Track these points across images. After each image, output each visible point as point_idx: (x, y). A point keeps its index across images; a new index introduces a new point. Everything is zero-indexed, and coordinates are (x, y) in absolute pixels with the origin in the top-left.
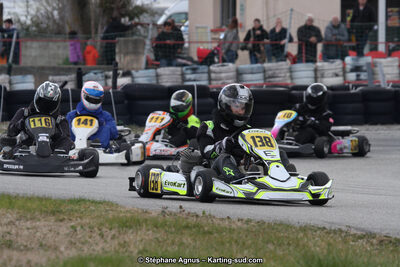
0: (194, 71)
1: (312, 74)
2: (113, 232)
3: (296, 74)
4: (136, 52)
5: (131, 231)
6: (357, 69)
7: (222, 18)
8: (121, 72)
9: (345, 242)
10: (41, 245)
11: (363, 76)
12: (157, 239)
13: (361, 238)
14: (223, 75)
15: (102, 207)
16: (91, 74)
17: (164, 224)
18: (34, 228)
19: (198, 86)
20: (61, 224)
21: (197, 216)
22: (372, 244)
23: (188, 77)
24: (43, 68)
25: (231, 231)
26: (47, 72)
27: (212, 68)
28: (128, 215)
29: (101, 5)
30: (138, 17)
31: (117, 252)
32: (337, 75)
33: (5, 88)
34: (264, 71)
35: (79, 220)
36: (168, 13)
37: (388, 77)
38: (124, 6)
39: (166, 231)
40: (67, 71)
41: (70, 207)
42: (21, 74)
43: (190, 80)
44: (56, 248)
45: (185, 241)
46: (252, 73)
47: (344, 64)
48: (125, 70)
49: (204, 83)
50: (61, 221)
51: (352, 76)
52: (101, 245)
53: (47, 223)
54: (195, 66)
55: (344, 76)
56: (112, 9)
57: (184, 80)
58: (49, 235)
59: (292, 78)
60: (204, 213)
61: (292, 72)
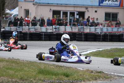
0: (19, 28)
1: (45, 29)
3: (42, 29)
4: (6, 23)
5: (1, 62)
6: (55, 28)
9: (49, 66)
11: (57, 30)
12: (7, 64)
13: (52, 65)
14: (26, 29)
17: (9, 61)
19: (20, 31)
21: (16, 60)
22: (54, 67)
23: (18, 29)
25: (24, 63)
27: (23, 27)
28: (1, 59)
32: (51, 30)
34: (35, 28)
36: (14, 15)
37: (62, 30)
38: (3, 12)
39: (9, 63)
45: (13, 65)
46: (32, 29)
47: (53, 27)
48: (3, 27)
49: (21, 30)
51: (54, 30)
55: (53, 30)
56: (1, 13)
57: (17, 30)
59: (41, 30)
60: (18, 59)
61: (41, 28)
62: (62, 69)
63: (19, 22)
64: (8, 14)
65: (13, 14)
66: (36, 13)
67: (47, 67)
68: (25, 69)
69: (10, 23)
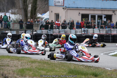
0: (50, 31)
1: (75, 32)
2: (30, 64)
3: (72, 32)
4: (38, 27)
5: (34, 63)
6: (84, 31)
10: (15, 66)
11: (86, 32)
12: (39, 65)
13: (81, 66)
14: (56, 32)
15: (28, 59)
16: (28, 31)
17: (41, 62)
18: (14, 62)
21: (48, 61)
22: (84, 67)
23: (49, 32)
24: (18, 30)
25: (55, 64)
27: (54, 30)
28: (33, 60)
29: (30, 16)
31: (30, 68)
32: (80, 32)
34: (65, 31)
36: (45, 18)
37: (90, 33)
38: (35, 17)
39: (41, 64)
40: (23, 30)
42: (13, 31)
43: (49, 33)
44: (18, 67)
45: (45, 66)
46: (62, 31)
47: (82, 30)
48: (35, 30)
49: (52, 33)
50: (19, 61)
51: (83, 32)
52: (27, 66)
53: (16, 61)
57: (48, 33)
58: (17, 64)
61: (70, 31)
62: (91, 69)
63: (50, 26)
64: (39, 18)
66: (66, 17)
67: (77, 67)
68: (56, 69)
69: (42, 27)
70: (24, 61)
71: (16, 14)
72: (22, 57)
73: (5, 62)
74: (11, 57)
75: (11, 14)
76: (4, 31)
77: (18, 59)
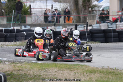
0: (111, 24)
2: (87, 74)
5: (93, 74)
7: (120, 8)
8: (89, 25)
12: (101, 76)
14: (120, 26)
15: (84, 67)
16: (80, 26)
17: (103, 72)
18: (63, 73)
19: (113, 29)
20: (71, 72)
21: (113, 69)
23: (109, 26)
26: (66, 25)
27: (117, 23)
28: (92, 69)
29: (82, 5)
30: (94, 8)
31: (89, 80)
33: (53, 30)
35: (77, 71)
36: (103, 7)
38: (90, 5)
39: (104, 74)
40: (72, 25)
41: (74, 67)
42: (58, 26)
43: (110, 27)
45: (109, 77)
48: (90, 24)
50: (71, 71)
52: (84, 78)
53: (67, 72)
54: (112, 23)
56: (86, 6)
57: (108, 27)
58: (68, 75)
60: (115, 68)
64: (95, 6)
65: (102, 5)
70: (79, 71)
71: (62, 2)
72: (74, 65)
73: (50, 72)
74: (59, 66)
75: (54, 2)
76: (46, 27)
77: (69, 69)
